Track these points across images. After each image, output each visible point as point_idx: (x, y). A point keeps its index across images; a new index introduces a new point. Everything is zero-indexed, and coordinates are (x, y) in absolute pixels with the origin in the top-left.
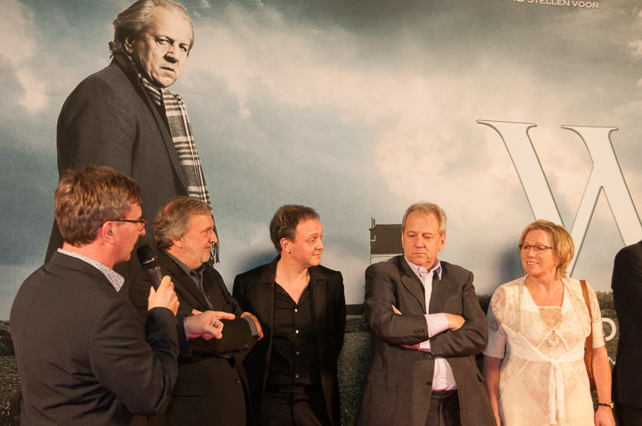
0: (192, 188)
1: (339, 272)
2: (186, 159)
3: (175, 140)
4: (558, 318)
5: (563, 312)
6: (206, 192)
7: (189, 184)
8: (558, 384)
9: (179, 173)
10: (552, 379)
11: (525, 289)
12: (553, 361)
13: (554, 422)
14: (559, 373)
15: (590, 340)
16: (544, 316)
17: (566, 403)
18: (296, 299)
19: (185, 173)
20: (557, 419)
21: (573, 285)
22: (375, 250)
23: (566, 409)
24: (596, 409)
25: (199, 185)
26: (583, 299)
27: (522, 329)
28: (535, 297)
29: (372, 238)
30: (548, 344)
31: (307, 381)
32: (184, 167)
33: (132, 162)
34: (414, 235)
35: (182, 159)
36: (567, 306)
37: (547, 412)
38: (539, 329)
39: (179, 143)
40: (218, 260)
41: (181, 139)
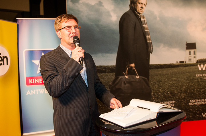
0: (147, 36)
3: (143, 25)
7: (146, 35)
19: (145, 33)
22: (187, 49)
25: (148, 35)
29: (186, 46)
32: (145, 32)
33: (135, 31)
35: (145, 30)
41: (145, 25)
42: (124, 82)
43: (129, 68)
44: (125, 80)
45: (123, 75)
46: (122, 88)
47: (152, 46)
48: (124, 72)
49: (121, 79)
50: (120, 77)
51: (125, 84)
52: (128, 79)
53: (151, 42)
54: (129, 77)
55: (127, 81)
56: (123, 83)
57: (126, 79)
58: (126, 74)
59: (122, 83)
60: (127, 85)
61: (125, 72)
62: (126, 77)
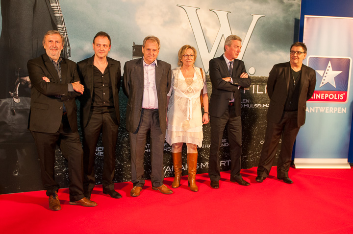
0: (59, 26)
1: (119, 62)
2: (56, 13)
3: (52, 5)
4: (192, 82)
5: (194, 80)
6: (65, 28)
7: (58, 24)
8: (190, 106)
9: (54, 19)
10: (188, 104)
11: (180, 71)
12: (189, 98)
13: (188, 119)
14: (191, 102)
15: (202, 91)
16: (187, 81)
17: (193, 113)
18: (103, 72)
19: (56, 19)
20: (189, 119)
21: (198, 70)
22: (134, 55)
23: (193, 115)
24: (203, 115)
25: (62, 24)
26: (201, 75)
27: (179, 86)
28: (184, 75)
29: (133, 50)
30: (188, 92)
31: (109, 105)
32: (56, 17)
33: (34, 13)
34: (149, 50)
35: (55, 13)
36: (195, 78)
37: (186, 115)
38: (185, 86)
39: (54, 6)
40: (70, 56)
41: (55, 4)
42: (12, 110)
43: (23, 83)
44: (14, 106)
45: (10, 97)
46: (7, 122)
47: (69, 45)
48: (12, 92)
49: (6, 104)
50: (4, 101)
51: (14, 114)
52: (20, 104)
53: (67, 38)
54: (22, 101)
55: (18, 108)
56: (9, 111)
57: (16, 105)
58: (15, 95)
59: (6, 112)
60: (18, 116)
61: (13, 90)
62: (17, 101)
